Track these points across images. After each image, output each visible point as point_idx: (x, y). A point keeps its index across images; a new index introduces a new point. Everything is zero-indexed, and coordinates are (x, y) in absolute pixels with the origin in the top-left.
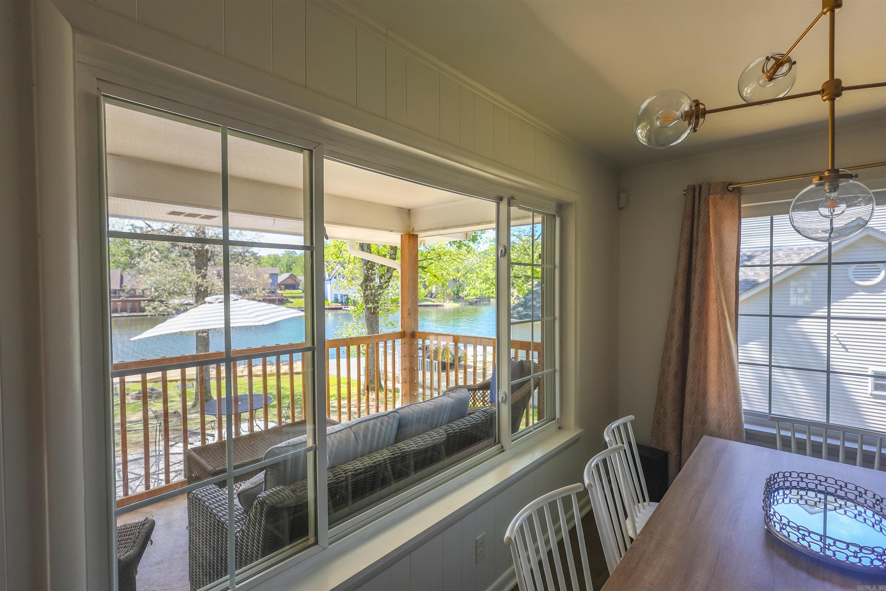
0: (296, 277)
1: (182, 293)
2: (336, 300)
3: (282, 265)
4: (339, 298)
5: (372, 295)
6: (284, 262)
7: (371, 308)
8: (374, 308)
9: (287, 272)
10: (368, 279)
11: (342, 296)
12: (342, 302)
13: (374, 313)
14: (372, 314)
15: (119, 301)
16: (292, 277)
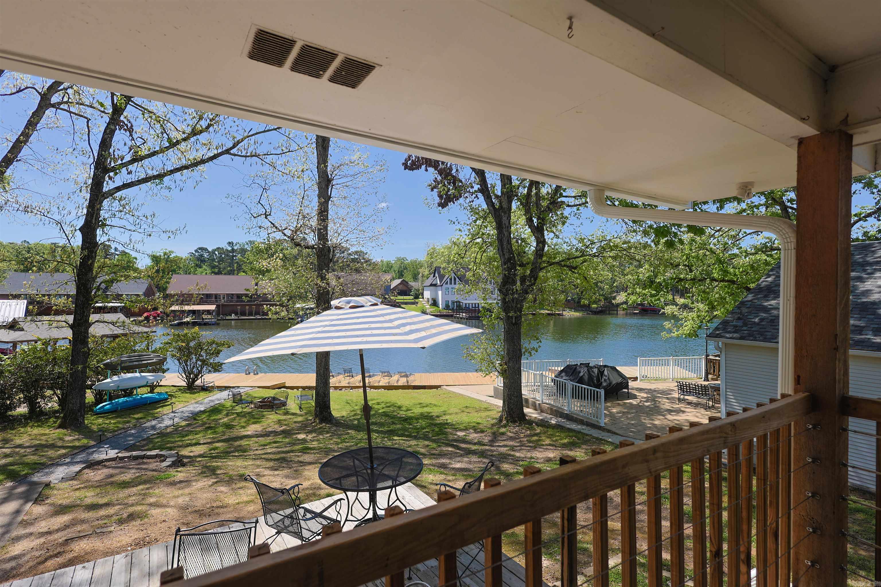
0: (407, 283)
1: (303, 298)
2: (447, 307)
3: (394, 271)
4: (450, 304)
5: (513, 301)
6: (396, 268)
7: (512, 317)
8: (516, 318)
9: (399, 278)
10: (508, 282)
11: (453, 302)
12: (453, 309)
13: (516, 324)
14: (514, 325)
15: (254, 305)
16: (404, 283)
